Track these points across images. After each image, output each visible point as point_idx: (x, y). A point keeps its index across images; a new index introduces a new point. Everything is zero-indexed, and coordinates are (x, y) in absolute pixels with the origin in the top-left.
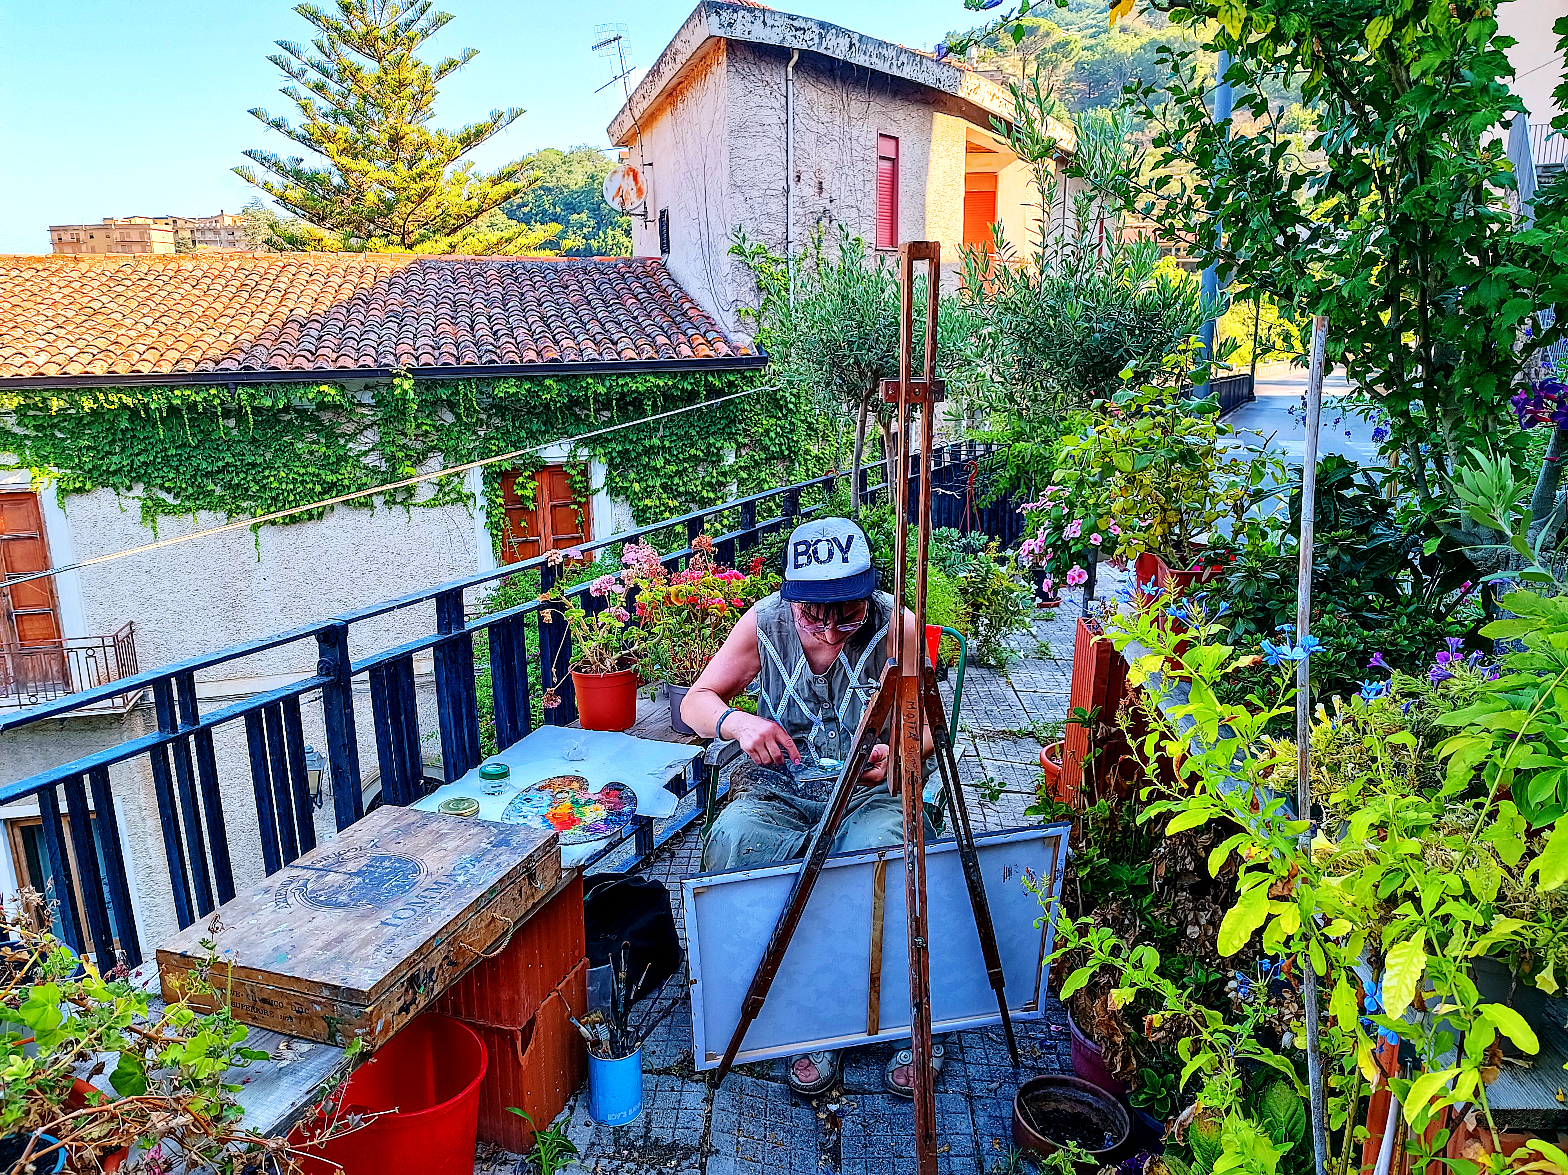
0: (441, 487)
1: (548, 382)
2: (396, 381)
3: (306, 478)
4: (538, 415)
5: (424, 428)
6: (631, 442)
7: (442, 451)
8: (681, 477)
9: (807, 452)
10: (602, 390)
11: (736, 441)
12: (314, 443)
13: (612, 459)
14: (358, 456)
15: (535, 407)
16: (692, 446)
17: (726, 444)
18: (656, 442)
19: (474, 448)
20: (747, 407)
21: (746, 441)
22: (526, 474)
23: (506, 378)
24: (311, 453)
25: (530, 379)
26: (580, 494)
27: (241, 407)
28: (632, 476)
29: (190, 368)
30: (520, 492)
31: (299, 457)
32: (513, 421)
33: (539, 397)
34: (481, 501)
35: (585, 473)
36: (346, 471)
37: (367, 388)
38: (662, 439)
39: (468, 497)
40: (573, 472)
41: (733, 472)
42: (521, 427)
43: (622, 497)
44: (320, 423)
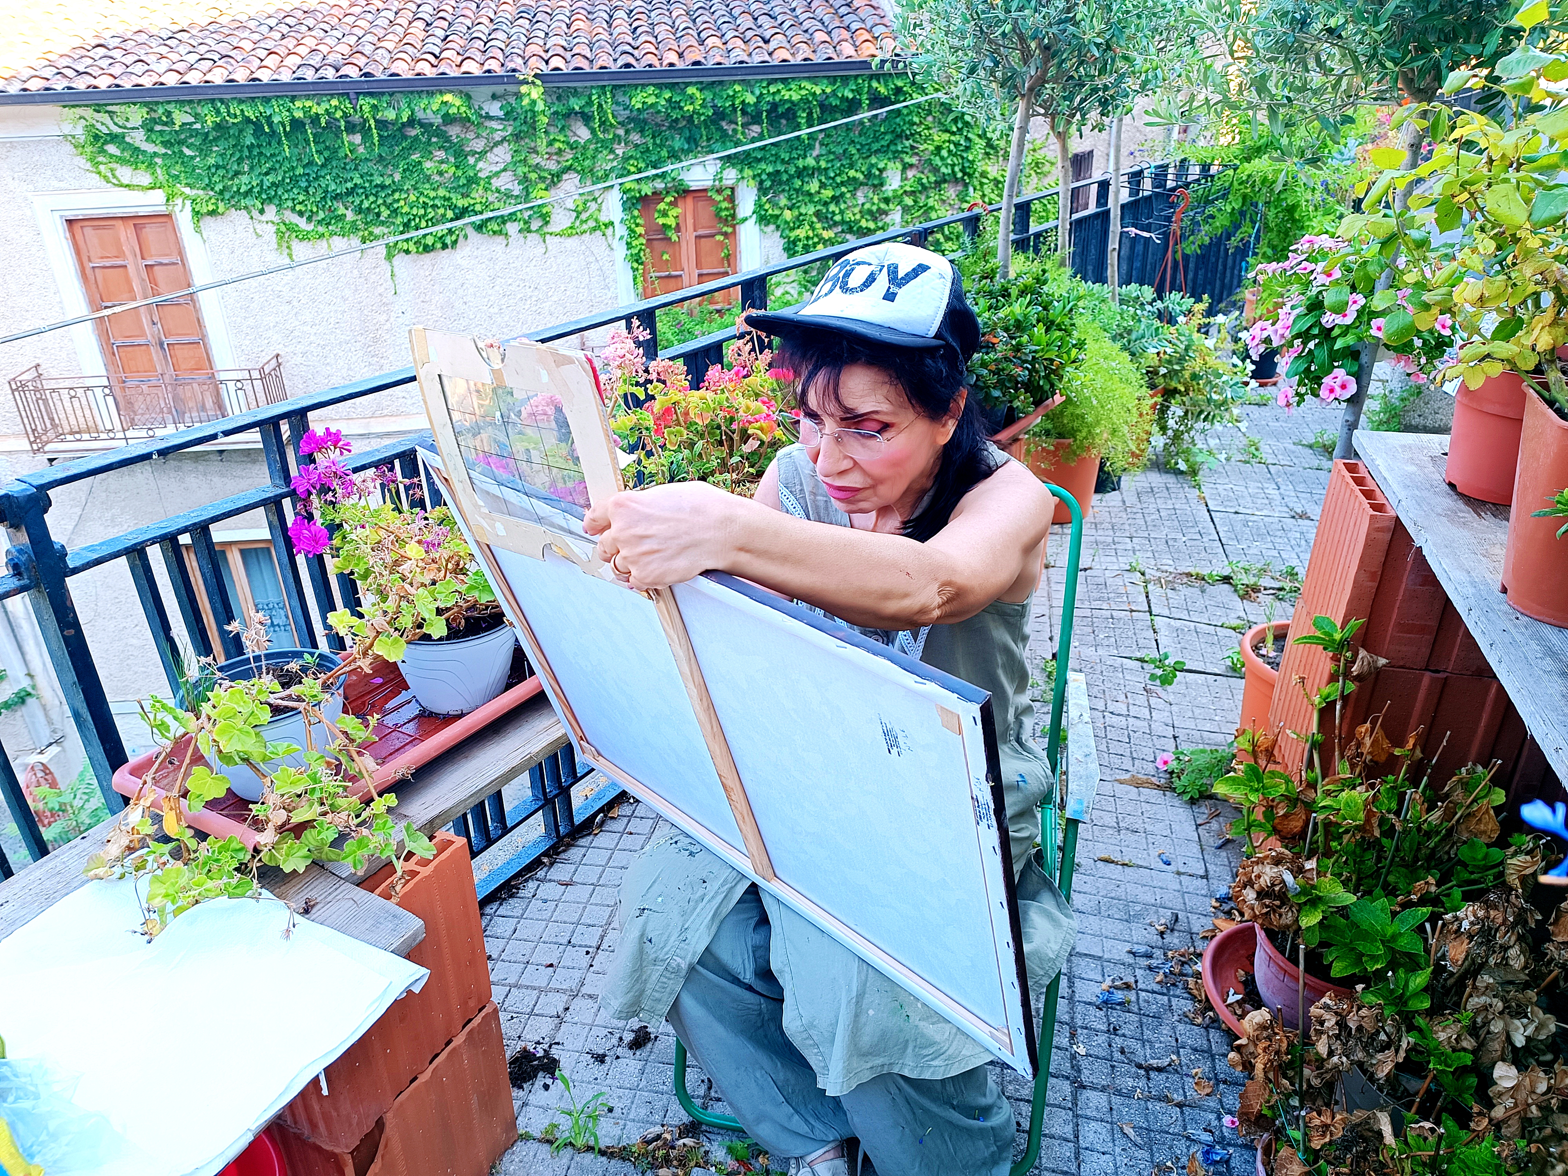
0: (579, 214)
1: (691, 90)
2: (524, 89)
3: (438, 202)
4: (680, 131)
5: (557, 145)
6: (783, 161)
7: (578, 172)
8: (837, 204)
9: (984, 175)
10: (751, 99)
11: (902, 160)
12: (442, 162)
13: (761, 182)
14: (489, 178)
15: (676, 121)
16: (851, 166)
17: (890, 165)
18: (810, 162)
19: (612, 170)
20: (916, 119)
21: (914, 160)
22: (669, 199)
23: (644, 86)
24: (440, 173)
25: (672, 86)
26: (725, 221)
27: (366, 121)
28: (783, 201)
29: (309, 75)
30: (661, 221)
31: (428, 178)
32: (654, 137)
33: (681, 108)
34: (621, 231)
35: (731, 199)
36: (477, 194)
37: (494, 97)
38: (817, 159)
39: (606, 225)
40: (719, 198)
41: (898, 198)
42: (661, 146)
43: (772, 227)
44: (448, 139)
